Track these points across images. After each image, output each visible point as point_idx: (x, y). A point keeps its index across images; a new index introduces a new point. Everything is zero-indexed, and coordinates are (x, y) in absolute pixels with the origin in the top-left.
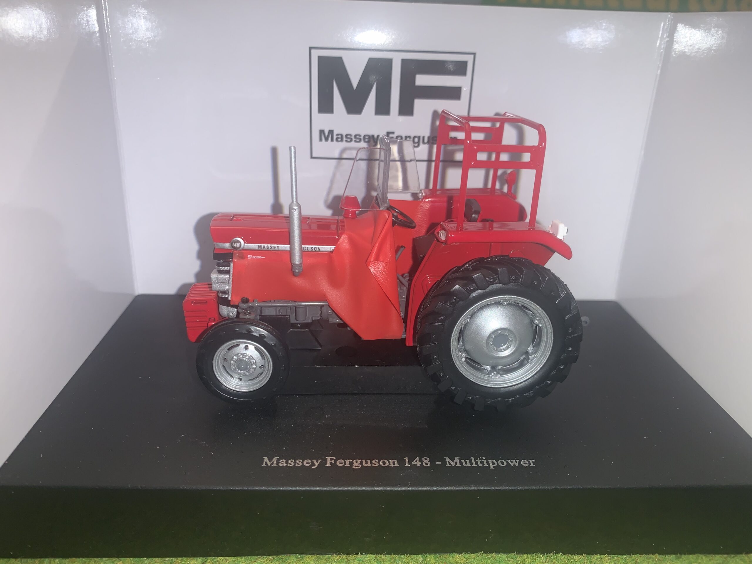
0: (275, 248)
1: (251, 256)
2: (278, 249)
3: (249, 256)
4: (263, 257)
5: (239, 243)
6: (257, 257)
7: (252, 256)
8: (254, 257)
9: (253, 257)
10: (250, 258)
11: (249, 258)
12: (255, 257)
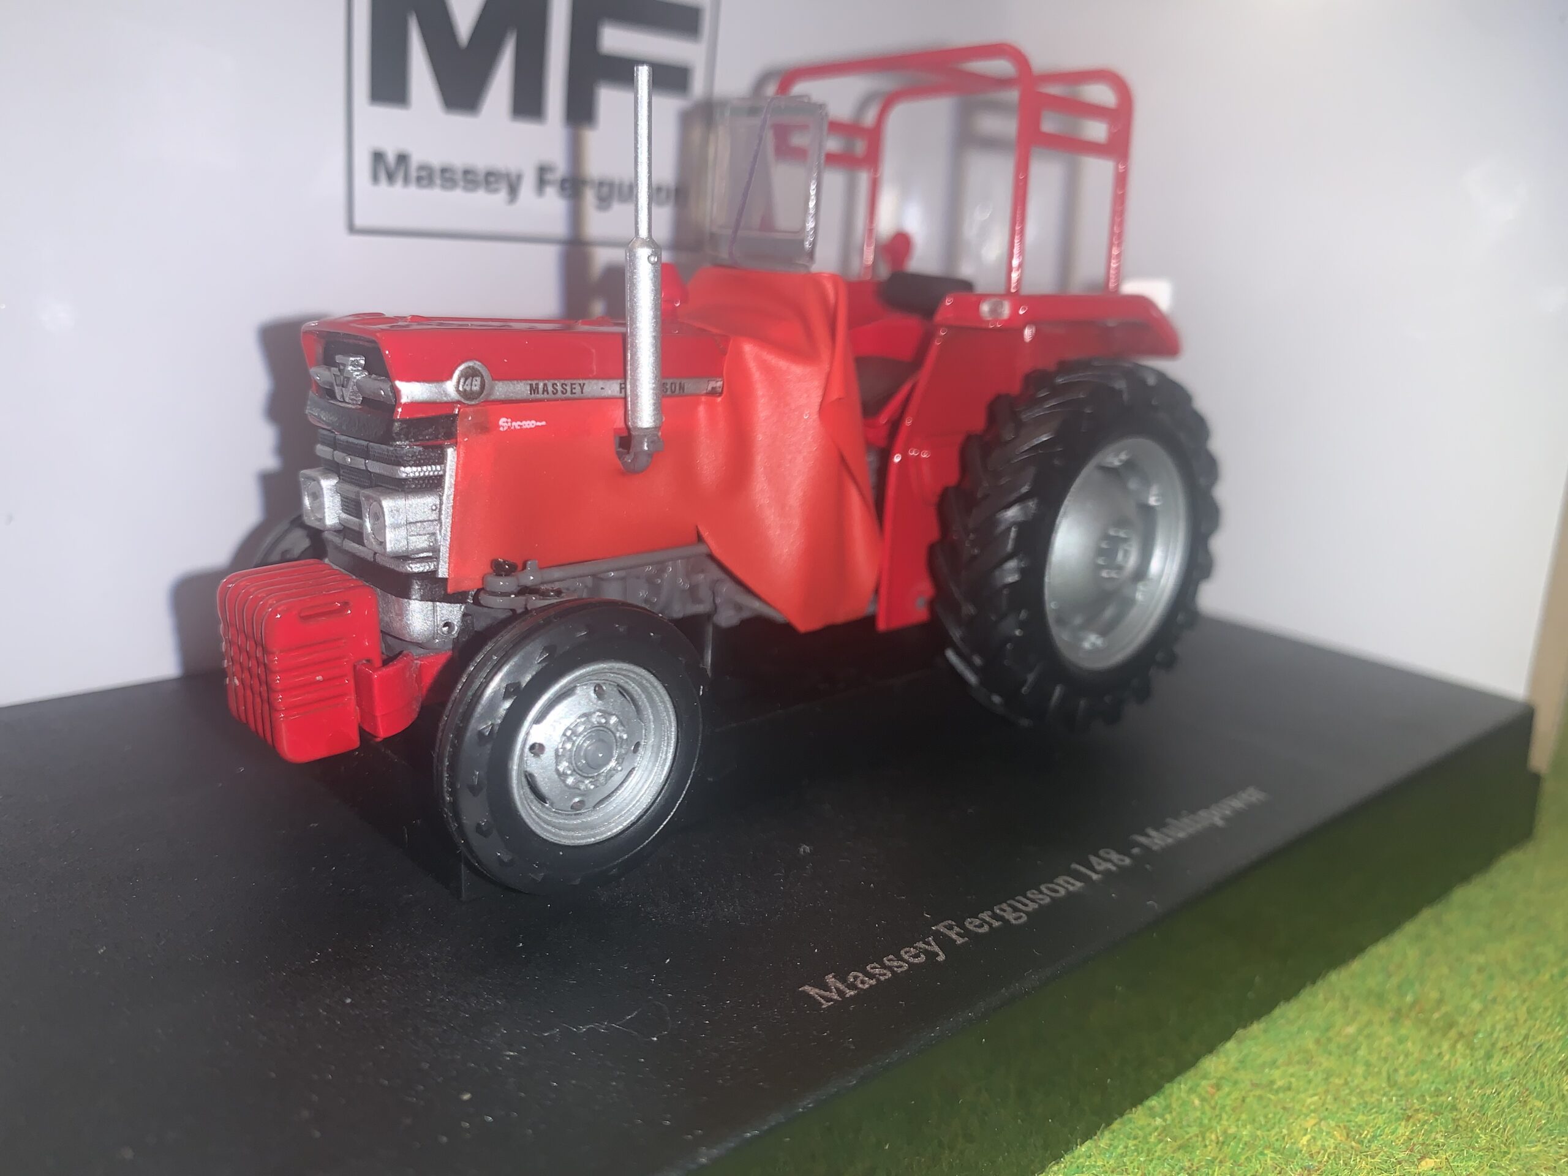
0: (574, 391)
1: (507, 422)
2: (582, 392)
3: (503, 421)
4: (539, 424)
5: (479, 379)
6: (524, 423)
7: (509, 420)
8: (516, 424)
9: (514, 424)
10: (505, 429)
11: (501, 429)
12: (519, 423)
